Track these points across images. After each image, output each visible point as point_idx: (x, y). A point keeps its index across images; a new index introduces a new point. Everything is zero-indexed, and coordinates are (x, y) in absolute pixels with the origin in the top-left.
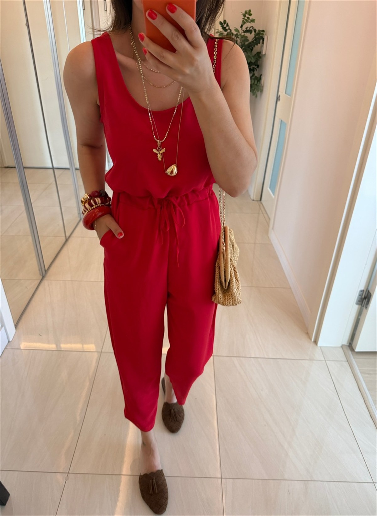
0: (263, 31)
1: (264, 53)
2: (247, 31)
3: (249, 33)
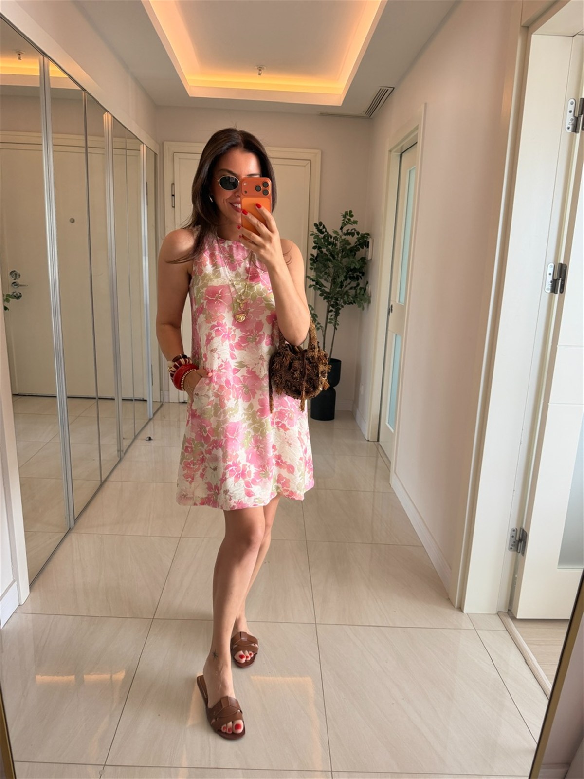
0: (368, 234)
1: (369, 258)
2: (348, 234)
3: (351, 236)
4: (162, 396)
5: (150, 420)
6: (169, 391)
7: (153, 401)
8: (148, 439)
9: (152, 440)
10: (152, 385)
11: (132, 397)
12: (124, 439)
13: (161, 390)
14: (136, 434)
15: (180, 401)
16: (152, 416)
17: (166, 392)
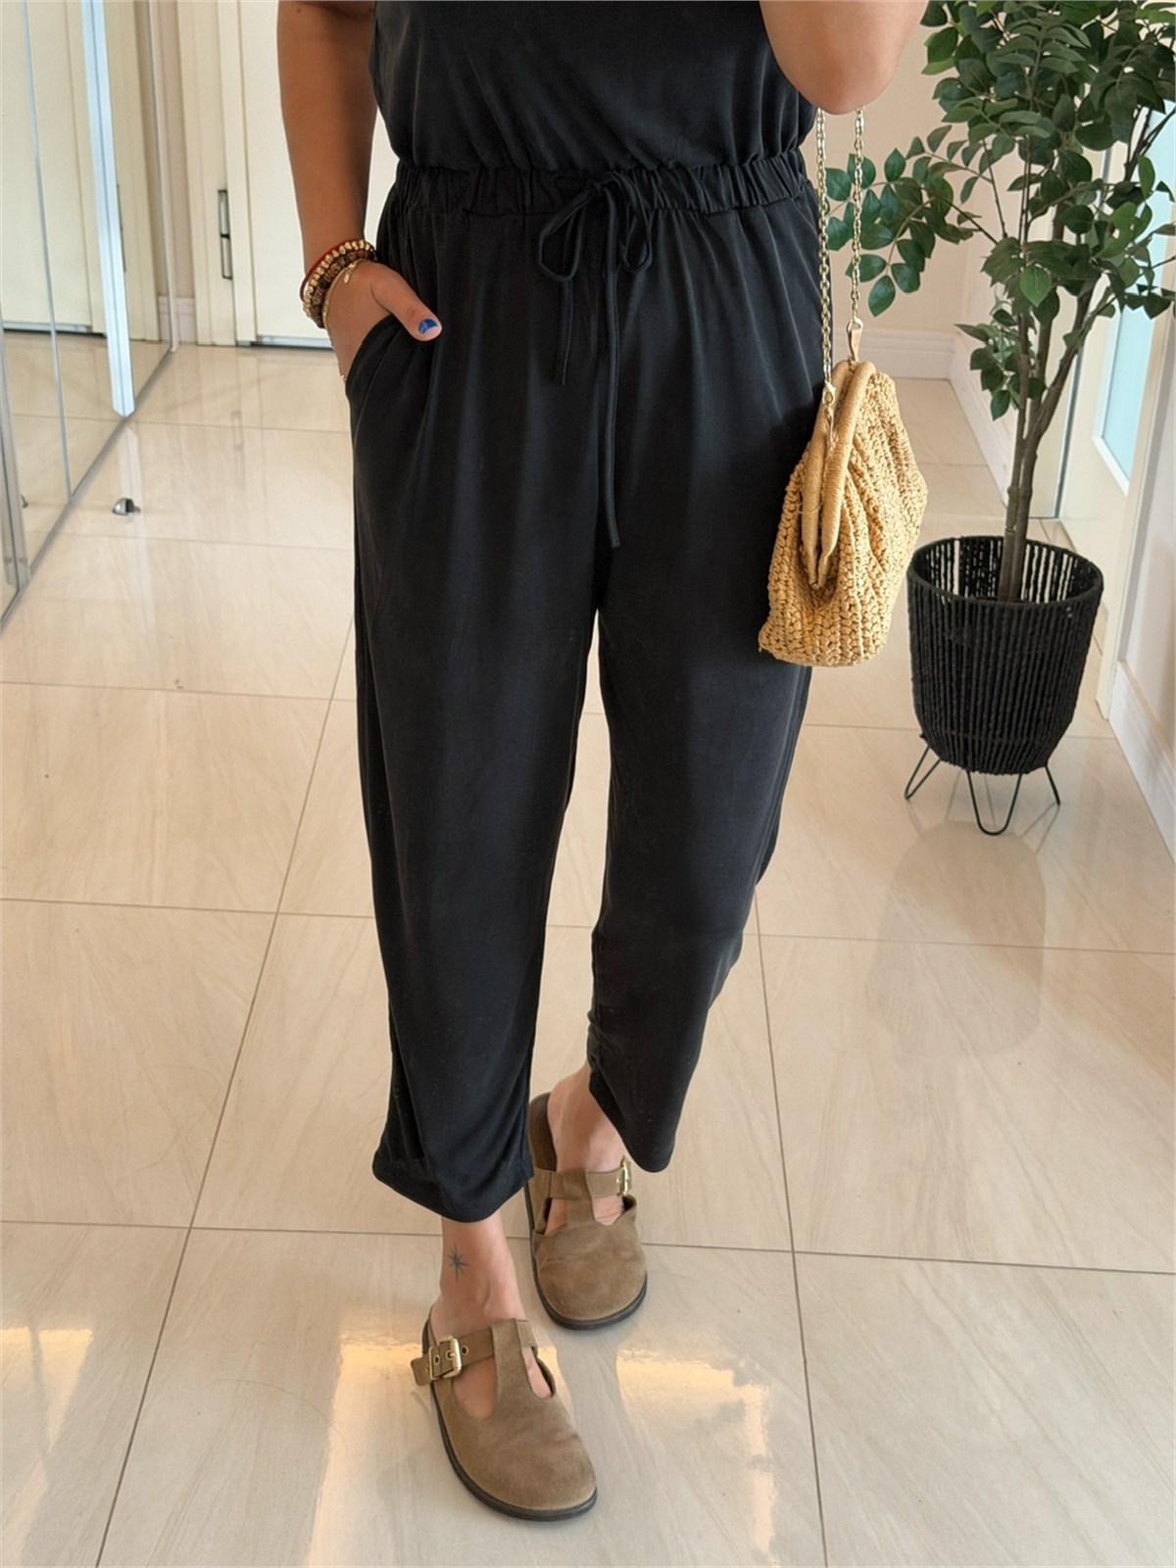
4: (165, 317)
5: (124, 422)
6: (193, 296)
7: (131, 340)
8: (120, 508)
9: (139, 510)
10: (125, 270)
11: (48, 320)
12: (25, 505)
13: (158, 294)
14: (73, 488)
15: (239, 339)
16: (130, 408)
17: (181, 301)
